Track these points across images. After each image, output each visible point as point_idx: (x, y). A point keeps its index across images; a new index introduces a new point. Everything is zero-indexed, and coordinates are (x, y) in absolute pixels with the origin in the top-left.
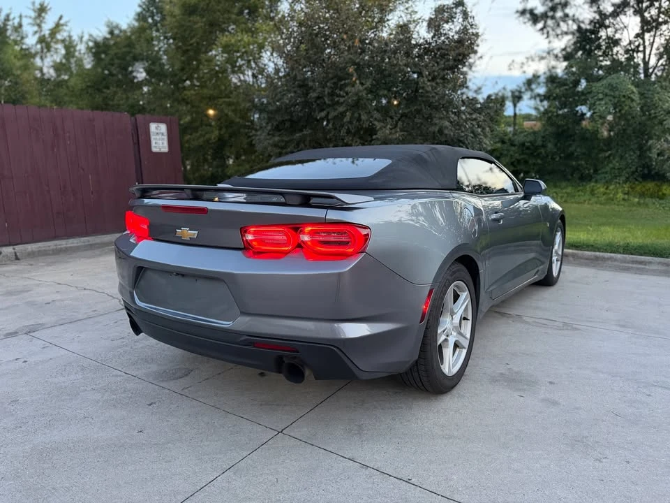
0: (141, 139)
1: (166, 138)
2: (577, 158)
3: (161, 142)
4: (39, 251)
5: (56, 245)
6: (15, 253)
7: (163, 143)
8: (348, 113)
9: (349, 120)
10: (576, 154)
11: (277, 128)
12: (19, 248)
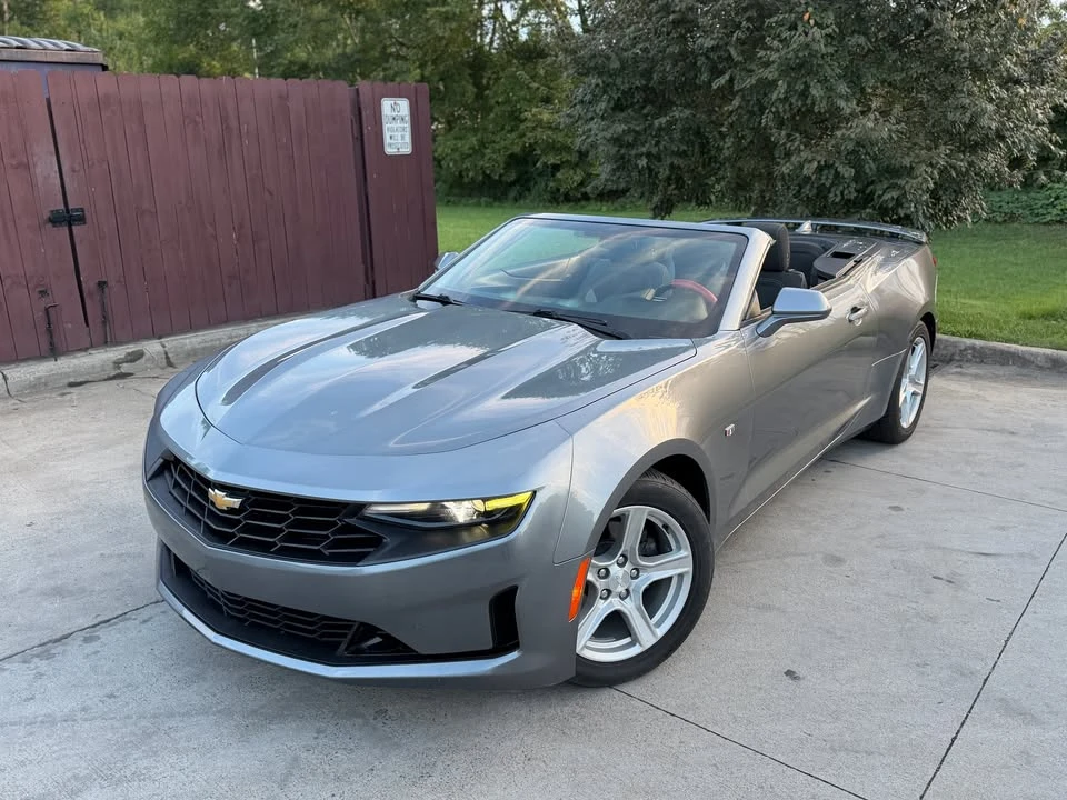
0: (365, 127)
1: (408, 126)
3: (399, 134)
4: (204, 349)
6: (166, 353)
7: (403, 137)
8: (780, 83)
11: (618, 107)
12: (170, 342)
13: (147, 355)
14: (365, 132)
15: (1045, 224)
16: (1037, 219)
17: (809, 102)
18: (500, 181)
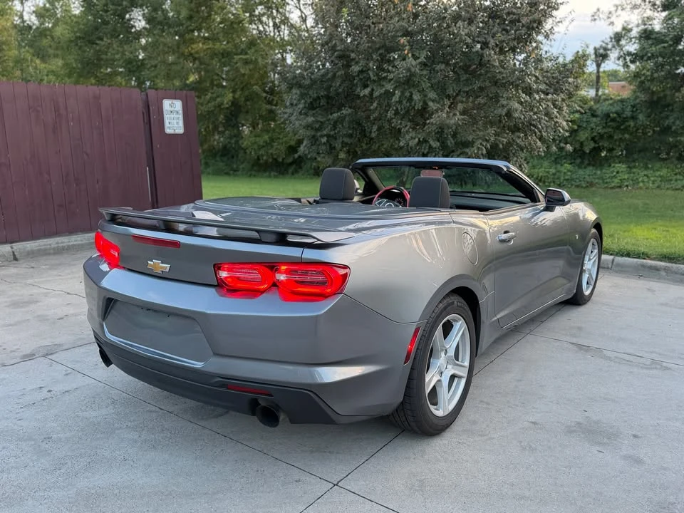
0: (152, 117)
1: (181, 116)
2: (676, 133)
3: (175, 122)
4: (39, 250)
5: (57, 243)
6: (13, 253)
7: (177, 123)
8: (397, 92)
9: (397, 100)
10: (674, 128)
11: (312, 107)
12: (17, 246)
15: (612, 188)
16: (606, 185)
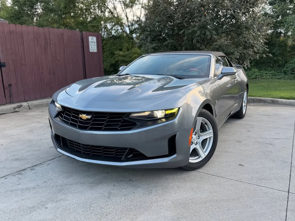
0: (84, 44)
1: (96, 44)
2: (277, 56)
3: (93, 46)
4: (40, 105)
5: (47, 101)
6: (29, 106)
7: (94, 47)
8: (198, 31)
9: (198, 35)
10: (276, 54)
11: (153, 40)
12: (30, 103)
13: (23, 106)
14: (84, 45)
15: (252, 79)
16: (250, 78)
17: (206, 36)
18: (108, 71)
